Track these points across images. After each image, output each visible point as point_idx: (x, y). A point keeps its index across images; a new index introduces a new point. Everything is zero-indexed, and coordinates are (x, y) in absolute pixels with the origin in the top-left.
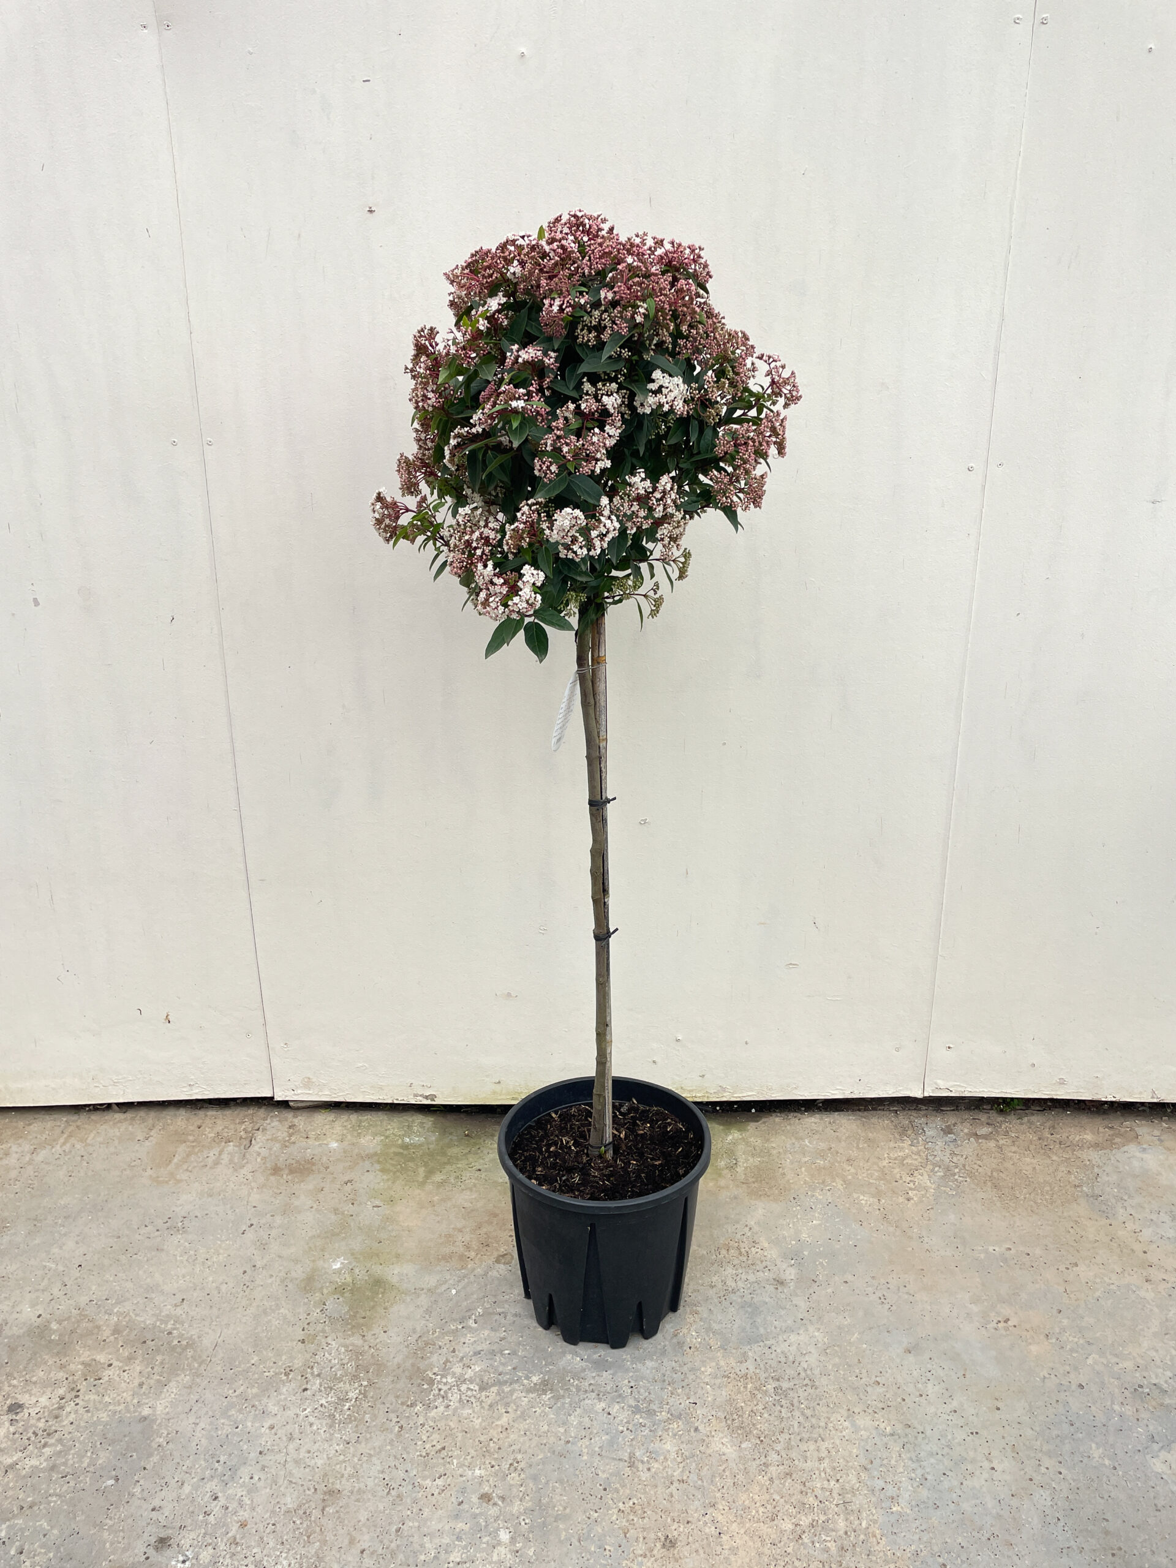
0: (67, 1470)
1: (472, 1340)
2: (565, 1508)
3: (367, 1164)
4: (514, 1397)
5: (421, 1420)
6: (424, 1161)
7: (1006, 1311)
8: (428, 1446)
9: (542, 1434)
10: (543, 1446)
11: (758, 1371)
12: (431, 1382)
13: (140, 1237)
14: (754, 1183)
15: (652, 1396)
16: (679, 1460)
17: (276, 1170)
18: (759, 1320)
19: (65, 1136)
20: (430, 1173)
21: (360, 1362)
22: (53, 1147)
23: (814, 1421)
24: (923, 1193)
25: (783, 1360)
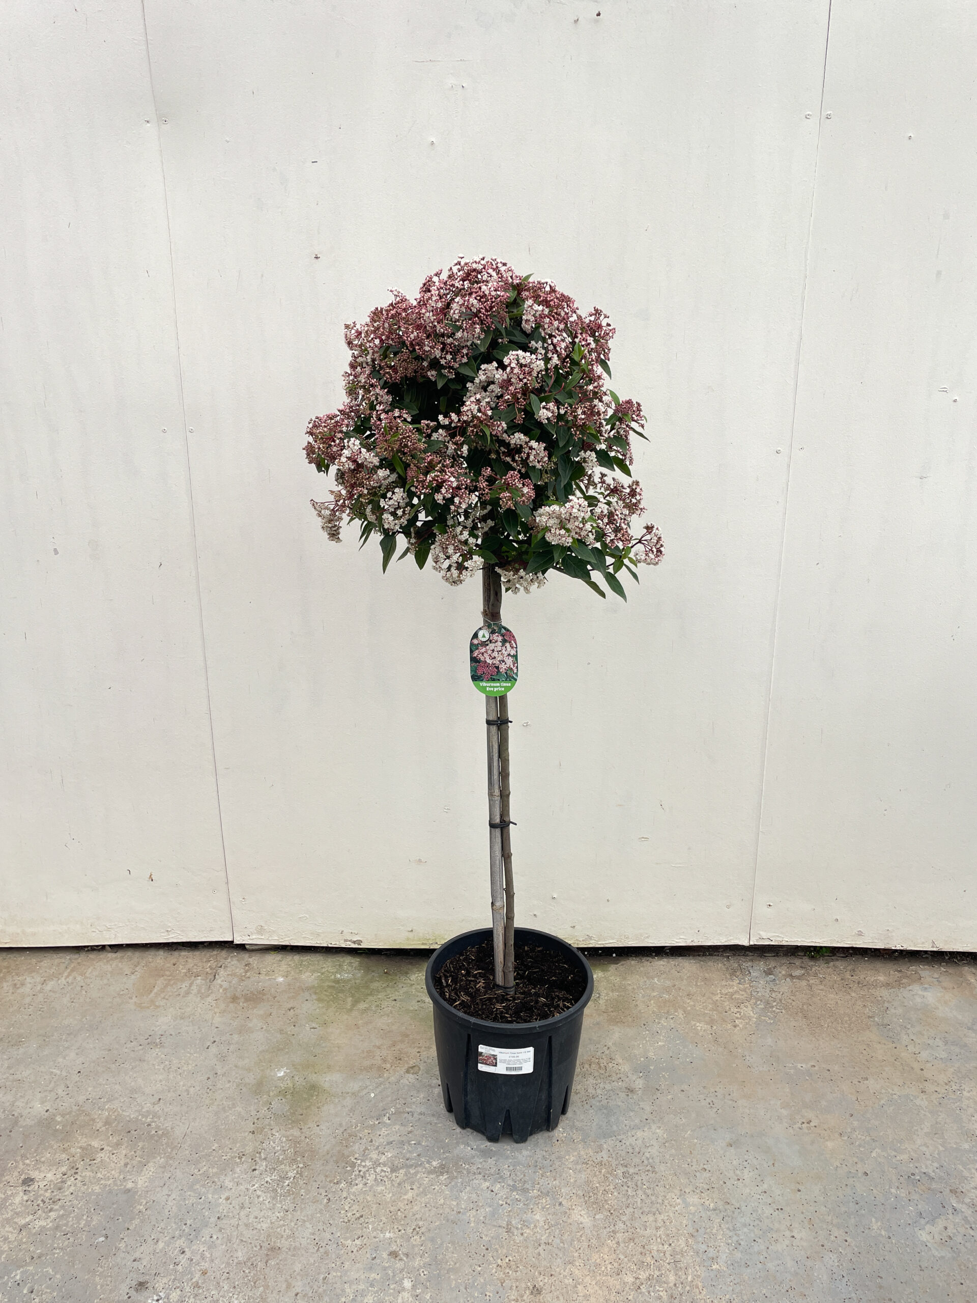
0: (68, 1229)
1: (386, 1133)
2: (455, 1264)
3: (306, 995)
4: (418, 1177)
5: (345, 1194)
6: (351, 993)
7: (810, 1115)
8: (349, 1214)
9: (439, 1206)
10: (439, 1215)
11: (610, 1159)
12: (353, 1165)
13: (126, 1050)
14: (612, 1012)
15: (527, 1178)
16: (546, 1227)
17: (234, 999)
18: (613, 1120)
19: (69, 970)
20: (356, 1002)
21: (298, 1149)
22: (59, 979)
23: (653, 1198)
24: (746, 1021)
25: (631, 1151)
